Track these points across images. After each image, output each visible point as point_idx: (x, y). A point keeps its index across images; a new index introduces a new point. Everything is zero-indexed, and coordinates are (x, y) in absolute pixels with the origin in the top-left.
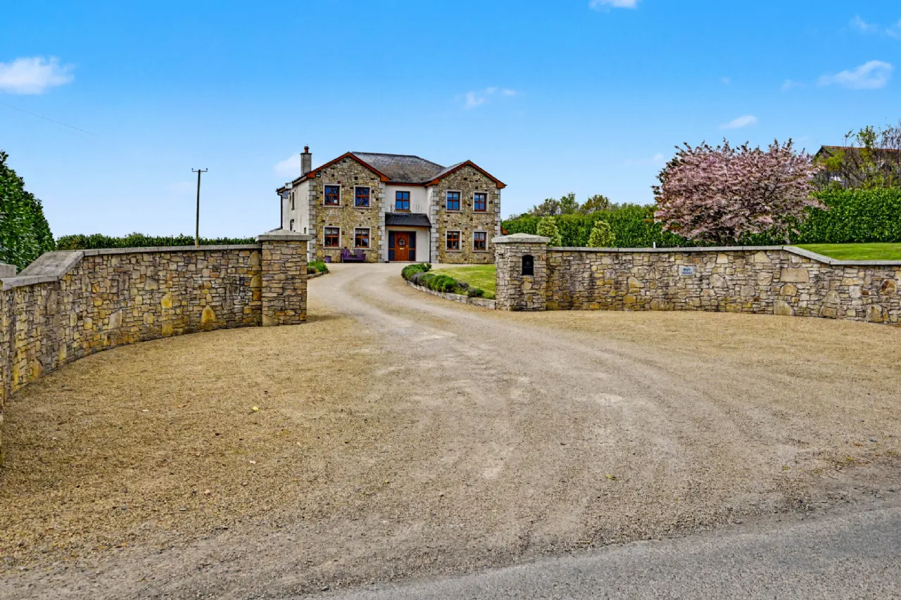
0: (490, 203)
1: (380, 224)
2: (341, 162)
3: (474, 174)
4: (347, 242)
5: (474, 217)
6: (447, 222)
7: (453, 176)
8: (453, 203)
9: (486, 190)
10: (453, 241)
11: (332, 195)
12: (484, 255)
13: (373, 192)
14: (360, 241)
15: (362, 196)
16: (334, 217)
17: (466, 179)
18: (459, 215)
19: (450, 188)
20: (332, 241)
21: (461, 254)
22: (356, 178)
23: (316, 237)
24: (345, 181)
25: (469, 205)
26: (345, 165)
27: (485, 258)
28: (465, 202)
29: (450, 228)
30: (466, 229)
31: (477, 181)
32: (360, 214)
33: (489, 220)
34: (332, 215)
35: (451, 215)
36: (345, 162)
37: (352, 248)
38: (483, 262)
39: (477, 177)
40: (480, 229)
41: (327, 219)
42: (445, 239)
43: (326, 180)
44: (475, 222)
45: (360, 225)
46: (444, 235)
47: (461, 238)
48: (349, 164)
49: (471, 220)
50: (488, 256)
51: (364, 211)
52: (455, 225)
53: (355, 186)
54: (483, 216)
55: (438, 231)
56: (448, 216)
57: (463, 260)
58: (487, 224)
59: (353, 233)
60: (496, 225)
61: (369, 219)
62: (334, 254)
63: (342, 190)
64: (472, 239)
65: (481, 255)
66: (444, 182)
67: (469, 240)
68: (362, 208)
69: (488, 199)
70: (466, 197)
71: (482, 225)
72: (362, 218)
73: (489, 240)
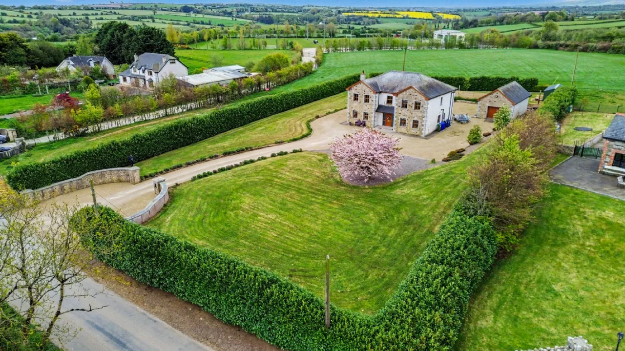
0: (421, 107)
1: (372, 112)
3: (415, 92)
4: (361, 117)
5: (413, 112)
7: (404, 93)
8: (404, 105)
9: (421, 100)
10: (403, 122)
11: (356, 98)
12: (416, 131)
13: (370, 97)
14: (366, 116)
15: (367, 99)
16: (356, 107)
17: (411, 94)
18: (406, 111)
19: (403, 98)
20: (355, 115)
21: (405, 129)
22: (364, 91)
23: (350, 113)
24: (360, 91)
25: (412, 107)
27: (416, 133)
28: (409, 105)
29: (402, 117)
30: (409, 118)
31: (416, 96)
32: (365, 106)
33: (420, 115)
34: (355, 105)
35: (403, 110)
37: (362, 119)
38: (415, 135)
39: (416, 94)
40: (416, 119)
41: (353, 107)
42: (399, 121)
43: (354, 91)
44: (413, 115)
45: (365, 111)
46: (399, 119)
47: (407, 122)
48: (362, 85)
50: (418, 132)
51: (367, 105)
52: (404, 116)
53: (364, 94)
54: (418, 113)
55: (396, 117)
58: (419, 117)
59: (362, 114)
60: (424, 118)
61: (368, 108)
62: (354, 121)
63: (359, 96)
64: (411, 123)
65: (414, 131)
66: (401, 95)
67: (410, 123)
68: (367, 103)
69: (421, 105)
70: (411, 103)
71: (417, 116)
72: (366, 108)
73: (419, 124)
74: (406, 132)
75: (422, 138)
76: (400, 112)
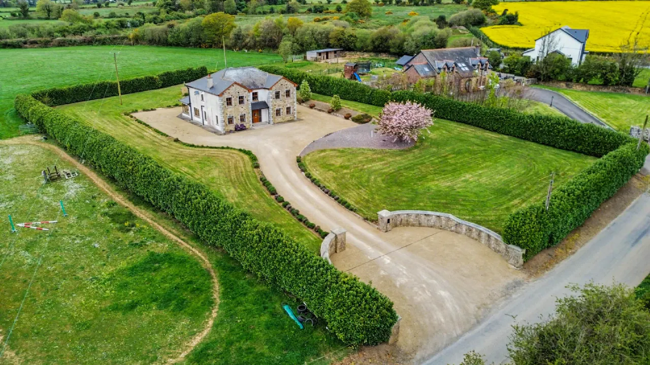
1: (249, 110)
3: (285, 82)
4: (237, 121)
7: (277, 84)
8: (277, 95)
10: (278, 112)
11: (229, 102)
13: (245, 97)
14: (242, 118)
15: (241, 100)
16: (231, 112)
17: (282, 85)
18: (280, 101)
19: (276, 90)
20: (230, 121)
22: (239, 92)
23: (225, 121)
24: (234, 94)
26: (233, 88)
28: (282, 95)
30: (283, 107)
31: (286, 85)
32: (241, 108)
34: (231, 111)
35: (277, 102)
37: (239, 123)
40: (288, 106)
41: (228, 113)
42: (275, 112)
44: (286, 103)
45: (242, 113)
47: (281, 111)
48: (235, 87)
51: (243, 107)
52: (279, 106)
53: (238, 96)
55: (272, 109)
58: (291, 103)
59: (239, 117)
60: (295, 103)
61: (245, 109)
62: (232, 127)
63: (233, 99)
64: (286, 111)
65: (288, 117)
66: (274, 88)
67: (284, 111)
68: (242, 105)
69: (291, 92)
70: (282, 93)
72: (242, 110)
73: (292, 110)
74: (282, 120)
76: (275, 103)
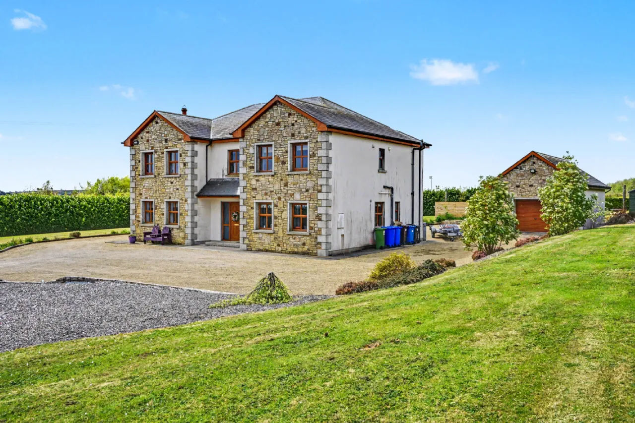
0: (310, 157)
1: (186, 196)
2: (154, 123)
3: (290, 114)
4: (160, 218)
5: (290, 180)
6: (256, 189)
7: (262, 122)
9: (306, 138)
10: (265, 215)
11: (150, 163)
12: (304, 239)
13: (181, 156)
14: (174, 216)
15: (174, 162)
16: (149, 190)
17: (278, 124)
18: (271, 179)
19: (259, 140)
21: (273, 237)
22: (166, 141)
23: (136, 212)
24: (157, 145)
25: (284, 163)
26: (157, 127)
27: (304, 244)
28: (278, 159)
29: (260, 199)
30: (279, 198)
31: (293, 125)
32: (170, 184)
33: (310, 185)
34: (147, 186)
35: (261, 179)
36: (157, 123)
37: (163, 225)
38: (300, 250)
40: (297, 199)
41: (143, 192)
42: (255, 214)
43: (143, 147)
45: (170, 198)
46: (252, 208)
47: (274, 212)
48: (160, 124)
49: (286, 185)
50: (307, 240)
51: (173, 180)
52: (266, 194)
53: (165, 150)
54: (302, 178)
56: (257, 180)
57: (275, 245)
58: (307, 191)
59: (164, 207)
60: (320, 191)
61: (177, 189)
62: (145, 230)
63: (154, 157)
64: (287, 214)
65: (299, 239)
66: (251, 132)
67: (283, 216)
68: (173, 175)
69: (309, 152)
70: (281, 151)
71: (301, 192)
72: (171, 188)
73: (310, 215)
74: (274, 246)
75: (321, 257)
